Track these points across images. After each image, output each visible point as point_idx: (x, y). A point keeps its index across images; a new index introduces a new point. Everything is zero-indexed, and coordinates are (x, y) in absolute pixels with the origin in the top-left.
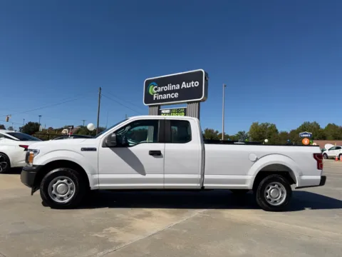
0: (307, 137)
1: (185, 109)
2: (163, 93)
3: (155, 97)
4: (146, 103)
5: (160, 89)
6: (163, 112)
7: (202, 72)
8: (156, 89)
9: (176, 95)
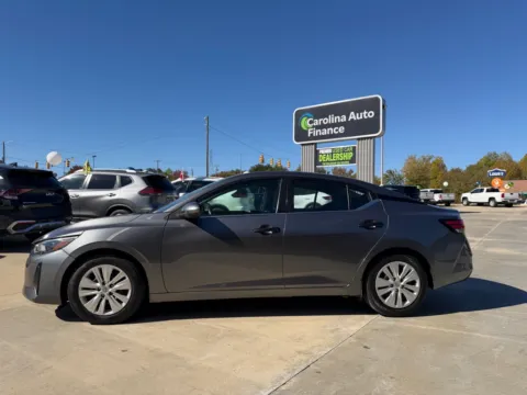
1: (354, 148)
2: (322, 127)
3: (310, 133)
4: (297, 140)
5: (317, 122)
6: (322, 152)
7: (377, 99)
8: (311, 122)
9: (342, 130)
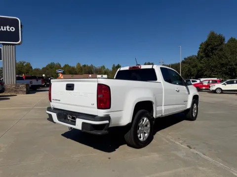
0: (61, 73)
